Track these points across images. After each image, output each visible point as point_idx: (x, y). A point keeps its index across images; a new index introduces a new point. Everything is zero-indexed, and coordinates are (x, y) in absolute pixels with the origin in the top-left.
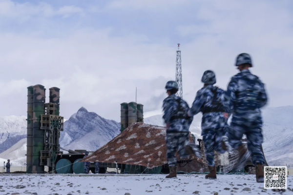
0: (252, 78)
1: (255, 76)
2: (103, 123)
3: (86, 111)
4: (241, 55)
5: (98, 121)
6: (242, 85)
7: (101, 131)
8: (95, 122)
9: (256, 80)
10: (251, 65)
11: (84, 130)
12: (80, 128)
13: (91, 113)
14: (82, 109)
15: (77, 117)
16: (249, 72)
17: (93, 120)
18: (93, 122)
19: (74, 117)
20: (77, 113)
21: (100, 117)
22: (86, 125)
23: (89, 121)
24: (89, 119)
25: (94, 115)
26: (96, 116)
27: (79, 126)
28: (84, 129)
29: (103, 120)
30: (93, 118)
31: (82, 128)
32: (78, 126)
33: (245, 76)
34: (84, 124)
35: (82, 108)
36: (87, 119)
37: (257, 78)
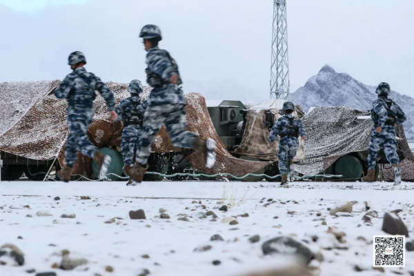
0: (88, 75)
1: (90, 73)
2: (361, 91)
3: (333, 71)
4: (75, 53)
5: (353, 88)
6: (79, 82)
7: (357, 104)
8: (347, 89)
9: (93, 77)
10: (84, 63)
11: (329, 103)
12: (323, 100)
13: (340, 75)
14: (326, 69)
15: (318, 81)
16: (84, 70)
17: (344, 86)
18: (345, 90)
19: (314, 82)
20: (319, 75)
21: (356, 81)
22: (334, 95)
23: (338, 87)
24: (338, 85)
25: (346, 78)
26: (348, 80)
27: (322, 97)
28: (329, 100)
29: (362, 86)
30: (345, 83)
31: (326, 100)
32: (319, 96)
33: (82, 74)
34: (330, 93)
35: (327, 66)
36: (335, 85)
37: (92, 74)
